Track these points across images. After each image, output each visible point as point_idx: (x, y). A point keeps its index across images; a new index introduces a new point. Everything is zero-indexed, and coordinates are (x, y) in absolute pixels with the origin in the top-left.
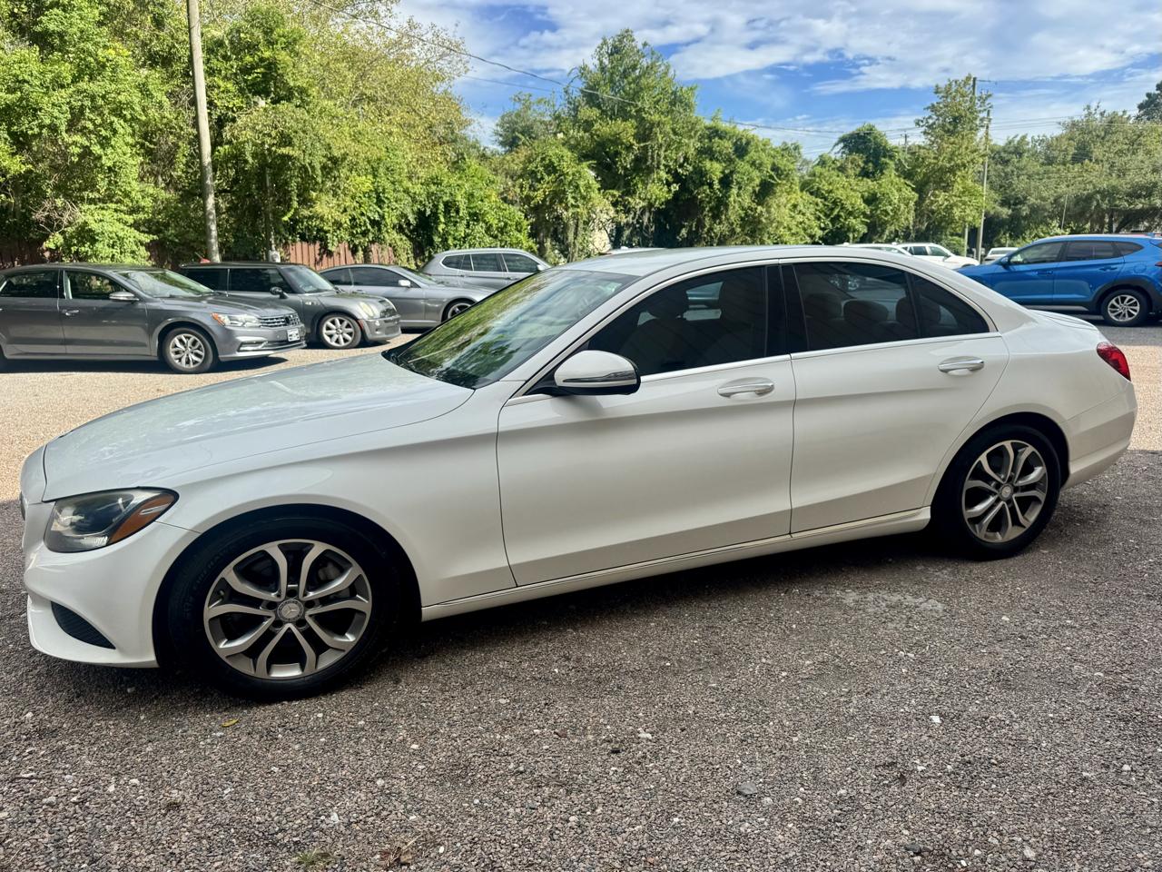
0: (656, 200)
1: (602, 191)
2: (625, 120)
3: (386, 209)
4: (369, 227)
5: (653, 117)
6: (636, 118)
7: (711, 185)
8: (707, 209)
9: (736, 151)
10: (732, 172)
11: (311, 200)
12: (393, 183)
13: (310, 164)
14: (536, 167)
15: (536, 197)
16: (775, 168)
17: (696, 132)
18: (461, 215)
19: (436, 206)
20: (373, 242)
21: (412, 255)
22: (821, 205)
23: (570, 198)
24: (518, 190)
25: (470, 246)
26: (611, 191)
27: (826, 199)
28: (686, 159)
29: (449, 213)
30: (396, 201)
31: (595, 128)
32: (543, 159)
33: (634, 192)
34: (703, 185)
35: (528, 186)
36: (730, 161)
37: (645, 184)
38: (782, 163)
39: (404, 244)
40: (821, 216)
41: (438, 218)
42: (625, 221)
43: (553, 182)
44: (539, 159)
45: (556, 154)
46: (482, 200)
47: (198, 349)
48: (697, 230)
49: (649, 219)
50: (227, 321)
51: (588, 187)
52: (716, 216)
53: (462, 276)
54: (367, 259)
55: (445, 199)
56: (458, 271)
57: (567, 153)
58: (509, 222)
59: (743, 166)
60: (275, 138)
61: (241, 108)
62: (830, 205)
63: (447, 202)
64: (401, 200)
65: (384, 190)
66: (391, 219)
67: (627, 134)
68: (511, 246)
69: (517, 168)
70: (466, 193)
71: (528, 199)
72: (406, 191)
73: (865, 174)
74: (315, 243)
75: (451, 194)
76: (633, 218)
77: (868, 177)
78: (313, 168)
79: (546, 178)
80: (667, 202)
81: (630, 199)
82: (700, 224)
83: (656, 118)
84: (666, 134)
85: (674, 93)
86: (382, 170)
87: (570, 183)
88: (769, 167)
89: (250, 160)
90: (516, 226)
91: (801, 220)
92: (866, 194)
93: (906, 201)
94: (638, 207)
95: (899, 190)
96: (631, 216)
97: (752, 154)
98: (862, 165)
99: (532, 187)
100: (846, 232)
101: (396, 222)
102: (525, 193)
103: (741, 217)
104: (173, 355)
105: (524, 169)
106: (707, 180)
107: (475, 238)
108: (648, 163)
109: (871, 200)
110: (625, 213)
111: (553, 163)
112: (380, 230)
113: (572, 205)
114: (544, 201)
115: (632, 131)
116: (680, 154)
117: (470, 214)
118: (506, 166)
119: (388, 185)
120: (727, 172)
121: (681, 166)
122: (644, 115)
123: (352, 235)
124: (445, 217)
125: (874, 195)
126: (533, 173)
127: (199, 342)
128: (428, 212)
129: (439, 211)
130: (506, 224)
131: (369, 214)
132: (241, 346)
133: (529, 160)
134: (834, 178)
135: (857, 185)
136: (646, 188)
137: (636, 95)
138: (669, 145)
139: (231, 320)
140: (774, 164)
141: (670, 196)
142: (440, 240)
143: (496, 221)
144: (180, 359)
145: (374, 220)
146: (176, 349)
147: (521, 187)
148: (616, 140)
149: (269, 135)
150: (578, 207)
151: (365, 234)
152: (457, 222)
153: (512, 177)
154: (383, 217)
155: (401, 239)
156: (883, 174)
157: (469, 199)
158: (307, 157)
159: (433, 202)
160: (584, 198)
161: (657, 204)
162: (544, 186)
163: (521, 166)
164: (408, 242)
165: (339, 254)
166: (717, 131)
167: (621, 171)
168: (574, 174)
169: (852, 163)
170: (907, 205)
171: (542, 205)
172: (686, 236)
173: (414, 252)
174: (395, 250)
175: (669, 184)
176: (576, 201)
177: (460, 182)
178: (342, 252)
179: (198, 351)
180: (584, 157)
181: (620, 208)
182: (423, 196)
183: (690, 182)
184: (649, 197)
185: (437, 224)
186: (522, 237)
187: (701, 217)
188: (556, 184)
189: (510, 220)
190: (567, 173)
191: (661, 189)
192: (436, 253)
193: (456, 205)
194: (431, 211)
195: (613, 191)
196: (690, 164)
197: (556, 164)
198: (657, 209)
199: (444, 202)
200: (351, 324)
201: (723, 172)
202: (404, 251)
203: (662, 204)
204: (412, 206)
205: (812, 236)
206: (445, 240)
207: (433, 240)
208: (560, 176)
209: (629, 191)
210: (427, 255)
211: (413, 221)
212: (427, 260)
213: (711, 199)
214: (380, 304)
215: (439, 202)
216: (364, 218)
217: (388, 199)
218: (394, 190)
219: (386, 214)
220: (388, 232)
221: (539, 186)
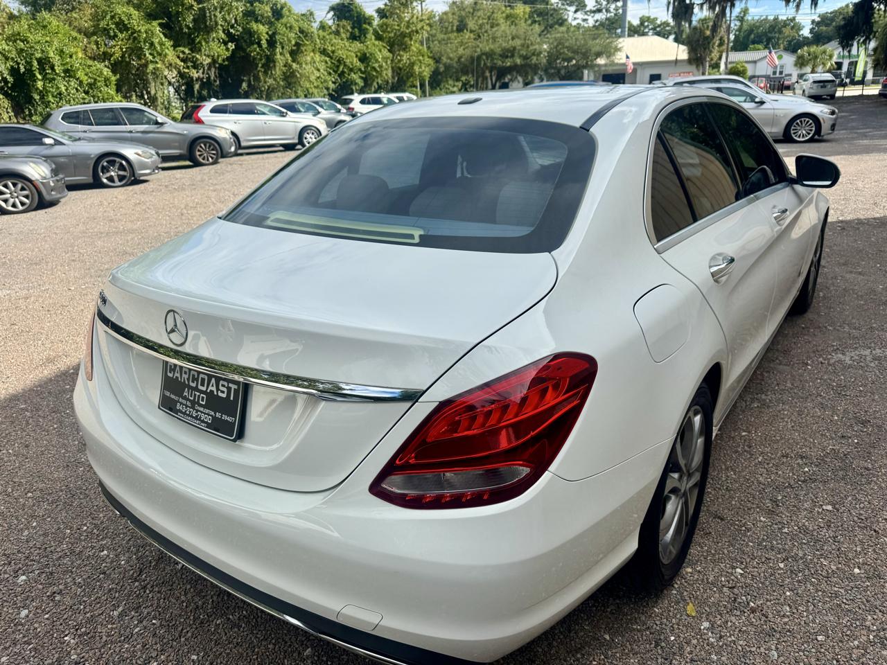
0: (218, 56)
1: (173, 48)
7: (260, 45)
8: (260, 65)
9: (273, 15)
10: (274, 34)
15: (114, 53)
16: (302, 31)
18: (56, 71)
19: (29, 64)
21: (13, 114)
22: (329, 63)
23: (147, 55)
24: (95, 47)
26: (180, 48)
27: (331, 58)
28: (236, 19)
29: (44, 70)
32: (112, 17)
33: (201, 50)
34: (253, 44)
35: (103, 43)
36: (271, 24)
37: (207, 43)
38: (305, 26)
39: (5, 104)
40: (331, 72)
41: (35, 75)
42: (196, 76)
44: (108, 17)
45: (124, 12)
46: (71, 57)
48: (255, 83)
49: (215, 73)
51: (161, 44)
52: (266, 73)
53: (85, 132)
55: (38, 55)
56: (80, 127)
57: (135, 13)
58: (98, 78)
59: (281, 28)
62: (336, 62)
63: (40, 59)
68: (104, 101)
69: (87, 24)
70: (56, 50)
71: (107, 55)
73: (353, 38)
75: (43, 51)
76: (203, 73)
77: (356, 40)
79: (120, 35)
80: (228, 59)
81: (198, 56)
82: (257, 78)
87: (145, 41)
88: (296, 29)
90: (105, 81)
91: (318, 75)
92: (359, 54)
93: (385, 59)
94: (205, 63)
95: (380, 51)
96: (201, 71)
97: (284, 20)
98: (350, 30)
99: (107, 45)
100: (350, 85)
102: (102, 50)
103: (284, 73)
105: (96, 26)
106: (255, 40)
107: (69, 95)
108: (208, 23)
109: (364, 58)
110: (195, 69)
111: (123, 21)
113: (151, 62)
114: (123, 56)
116: (231, 16)
117: (63, 71)
118: (76, 24)
120: (270, 33)
121: (232, 27)
124: (40, 74)
125: (365, 54)
126: (106, 30)
128: (22, 69)
129: (34, 69)
130: (95, 80)
133: (96, 18)
134: (334, 41)
135: (350, 47)
136: (208, 46)
138: (222, 8)
140: (300, 28)
141: (228, 54)
142: (38, 97)
143: (86, 78)
147: (97, 43)
148: (178, 1)
150: (157, 63)
152: (54, 79)
153: (86, 35)
156: (366, 38)
157: (61, 57)
159: (25, 58)
160: (160, 54)
161: (220, 61)
162: (120, 43)
163: (91, 23)
164: (6, 101)
167: (185, 30)
168: (146, 32)
169: (343, 28)
170: (386, 62)
171: (122, 62)
172: (246, 89)
173: (13, 111)
175: (225, 43)
176: (154, 57)
180: (151, 16)
181: (190, 64)
182: (14, 52)
183: (242, 41)
184: (212, 54)
185: (35, 80)
186: (112, 92)
187: (256, 72)
188: (131, 41)
189: (98, 76)
190: (140, 31)
191: (219, 47)
192: (36, 110)
193: (50, 62)
194: (25, 68)
195: (182, 49)
196: (240, 26)
197: (126, 22)
198: (220, 65)
199: (36, 59)
200: (25, 187)
201: (267, 33)
202: (5, 110)
203: (224, 60)
204: (6, 63)
205: (327, 89)
206: (42, 98)
207: (32, 97)
208: (132, 33)
209: (195, 48)
210: (27, 113)
211: (10, 79)
212: (27, 118)
213: (261, 56)
214: (45, 164)
215: (31, 59)
221: (114, 43)
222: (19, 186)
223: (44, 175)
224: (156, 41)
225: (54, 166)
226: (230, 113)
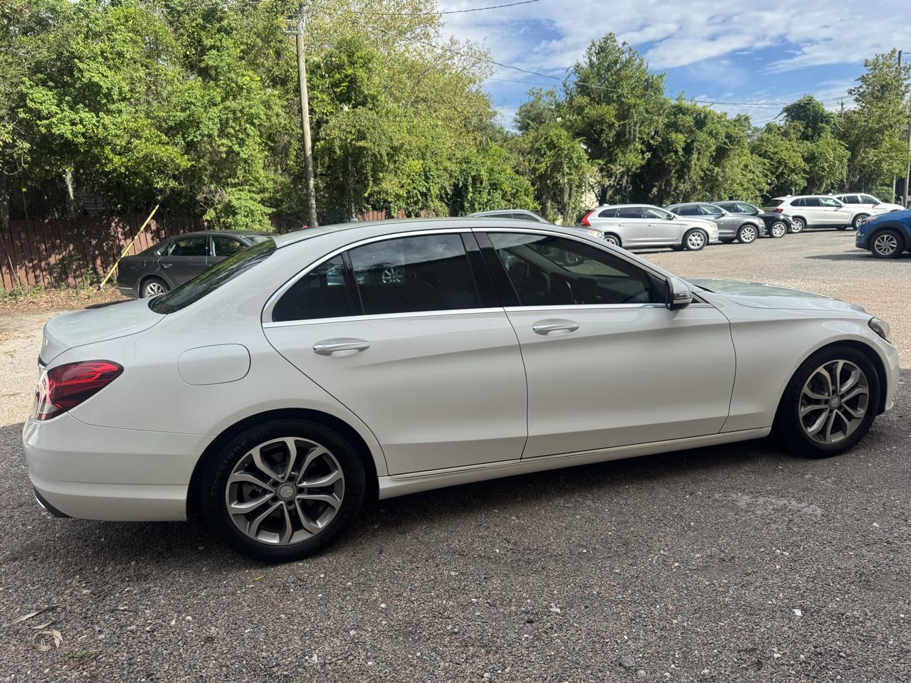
0: (633, 165)
1: (590, 161)
2: (608, 104)
3: (431, 184)
4: (420, 197)
5: (630, 101)
6: (617, 102)
7: (676, 152)
8: (673, 171)
9: (696, 124)
10: (693, 141)
11: (379, 179)
12: (436, 164)
13: (378, 152)
14: (541, 146)
15: (540, 168)
16: (728, 136)
17: (665, 110)
18: (484, 185)
19: (466, 180)
20: (422, 209)
22: (768, 164)
23: (565, 168)
24: (527, 164)
25: (491, 209)
26: (597, 161)
27: (772, 159)
28: (656, 132)
29: (476, 184)
30: (438, 177)
31: (586, 111)
32: (546, 139)
33: (616, 160)
34: (670, 152)
35: (534, 160)
36: (692, 132)
37: (624, 154)
38: (734, 131)
39: (444, 210)
40: (768, 173)
41: (468, 189)
42: (608, 184)
43: (553, 156)
44: (542, 139)
45: (556, 134)
46: (499, 173)
48: (666, 188)
49: (627, 181)
51: (579, 158)
52: (681, 177)
55: (473, 174)
57: (564, 133)
59: (702, 136)
60: (354, 134)
61: (332, 113)
62: (776, 164)
63: (474, 176)
64: (441, 176)
65: (430, 169)
66: (435, 191)
67: (609, 115)
68: (521, 207)
69: (526, 146)
70: (487, 168)
71: (534, 170)
72: (445, 169)
73: (805, 137)
74: (382, 212)
75: (477, 170)
76: (614, 181)
77: (808, 140)
78: (381, 155)
79: (548, 153)
80: (642, 167)
81: (612, 166)
82: (668, 184)
83: (632, 101)
84: (640, 113)
85: (647, 80)
86: (428, 154)
87: (566, 156)
88: (724, 135)
89: (338, 152)
90: (525, 192)
91: (752, 177)
92: (806, 154)
93: (840, 159)
94: (618, 172)
95: (834, 149)
96: (613, 179)
97: (709, 125)
98: (803, 130)
99: (538, 162)
100: (789, 186)
101: (439, 193)
102: (532, 166)
103: (701, 177)
105: (532, 147)
106: (673, 148)
107: (494, 203)
108: (627, 137)
109: (810, 159)
110: (608, 177)
111: (554, 141)
112: (426, 200)
113: (567, 173)
114: (546, 171)
115: (614, 112)
116: (652, 128)
117: (490, 185)
118: (519, 146)
119: (432, 165)
120: (689, 141)
121: (653, 138)
122: (623, 100)
123: (407, 204)
124: (472, 188)
125: (813, 154)
126: (538, 150)
128: (461, 185)
129: (469, 184)
130: (517, 190)
131: (419, 188)
133: (536, 140)
134: (779, 142)
135: (798, 146)
136: (625, 157)
137: (617, 84)
138: (643, 122)
140: (727, 133)
141: (644, 162)
142: (469, 205)
143: (510, 189)
145: (423, 192)
147: (530, 161)
148: (601, 121)
149: (350, 132)
150: (571, 174)
151: (416, 203)
152: (481, 191)
153: (523, 154)
154: (429, 190)
155: (441, 206)
156: (820, 136)
157: (490, 173)
158: (376, 147)
159: (464, 176)
160: (576, 167)
161: (634, 169)
162: (546, 160)
163: (530, 145)
164: (446, 208)
166: (681, 109)
167: (605, 145)
168: (569, 149)
169: (794, 129)
170: (841, 161)
171: (545, 174)
172: (656, 193)
174: (437, 213)
175: (643, 153)
176: (571, 170)
177: (484, 160)
180: (577, 135)
181: (605, 173)
182: (458, 172)
183: (658, 151)
184: (627, 164)
185: (467, 193)
187: (669, 178)
188: (555, 158)
189: (520, 188)
190: (564, 148)
191: (637, 157)
193: (480, 178)
194: (463, 183)
196: (659, 136)
198: (633, 173)
199: (472, 177)
201: (685, 141)
203: (638, 169)
204: (449, 180)
205: (761, 191)
207: (464, 205)
208: (558, 150)
209: (611, 160)
211: (450, 192)
213: (676, 163)
215: (468, 176)
216: (416, 191)
217: (433, 176)
218: (437, 169)
219: (431, 187)
220: (432, 201)
221: (543, 160)
224: (575, 156)
226: (617, 217)
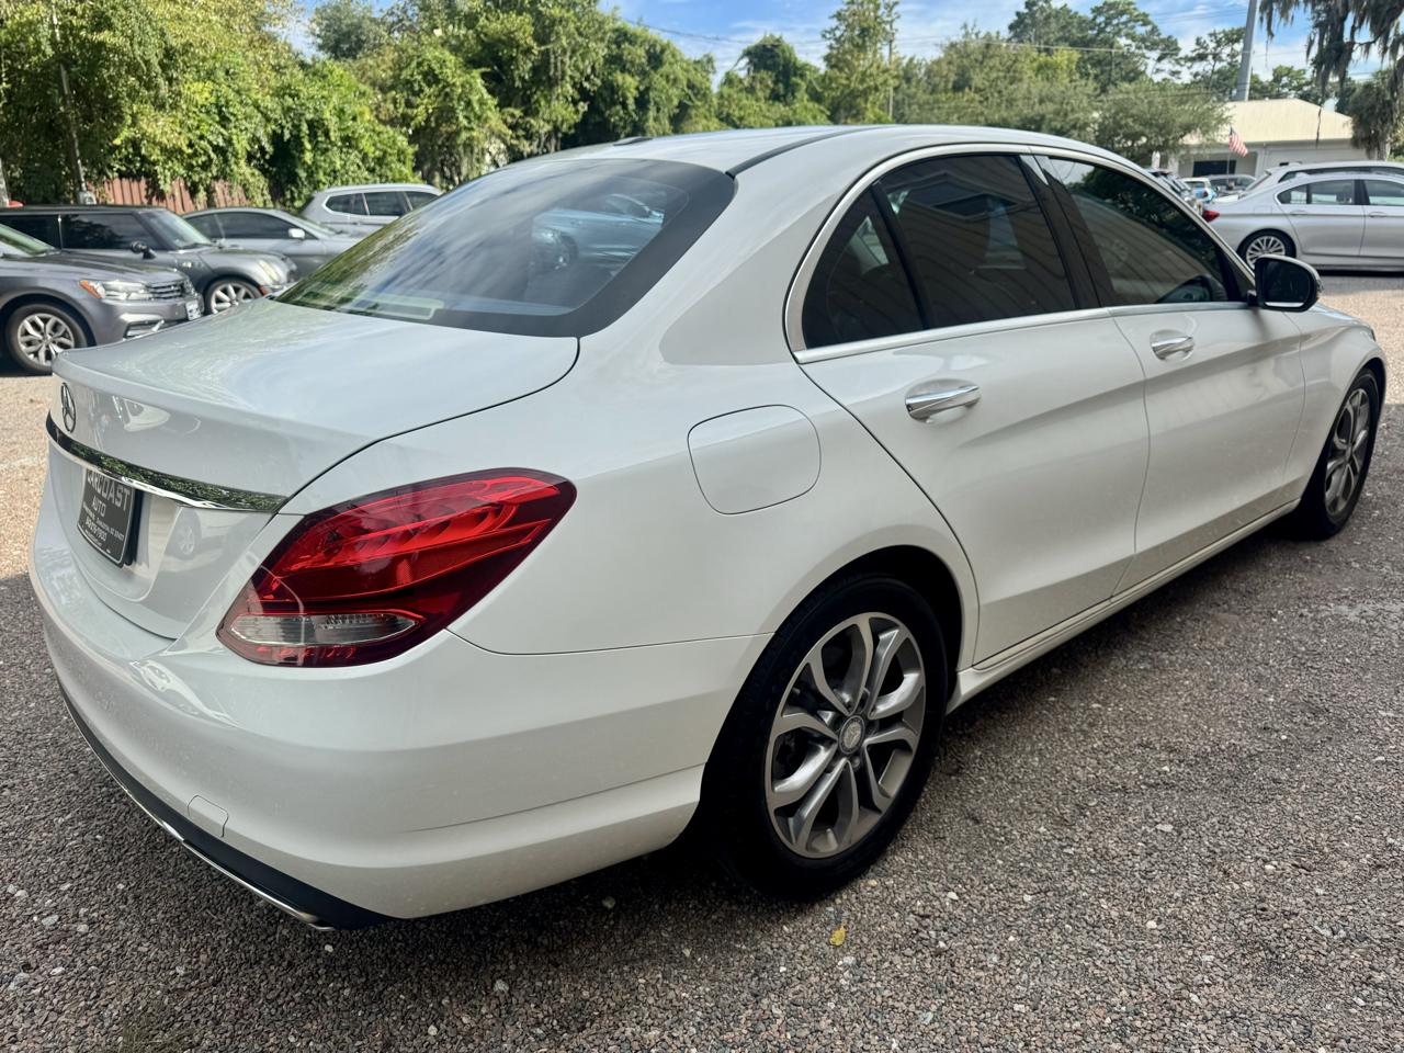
0: (563, 121)
1: (499, 109)
2: (519, 13)
3: (234, 131)
4: (213, 155)
5: (552, 11)
6: (531, 13)
7: (624, 105)
9: (649, 61)
10: (648, 89)
12: (238, 92)
13: (141, 57)
14: (412, 75)
15: (416, 116)
16: (691, 86)
17: (605, 33)
18: (331, 139)
19: (297, 127)
20: (216, 178)
21: (269, 197)
23: (461, 118)
24: (391, 107)
25: (342, 183)
26: (509, 109)
28: (593, 68)
29: (316, 136)
30: (246, 119)
31: (481, 23)
32: (419, 64)
33: (538, 112)
34: (614, 103)
35: (403, 101)
36: (644, 74)
37: (549, 102)
38: (698, 78)
39: (259, 182)
41: (302, 144)
42: (529, 150)
43: (437, 97)
44: (414, 64)
45: (435, 58)
46: (354, 119)
47: (63, 336)
49: (556, 146)
50: (101, 290)
51: (482, 102)
53: (355, 224)
54: (210, 203)
55: (309, 116)
56: (349, 217)
57: (450, 58)
58: (389, 150)
59: (656, 78)
60: (82, 17)
63: (312, 121)
65: (227, 102)
66: (241, 144)
67: (524, 33)
68: (394, 181)
69: (384, 75)
70: (334, 108)
71: (405, 120)
72: (256, 105)
73: (775, 97)
74: (139, 181)
75: (316, 110)
76: (538, 146)
77: (780, 101)
79: (427, 90)
80: (576, 126)
81: (532, 121)
83: (556, 12)
84: (570, 35)
86: (220, 74)
87: (460, 99)
88: (685, 83)
90: (398, 155)
94: (542, 131)
95: (815, 117)
96: (535, 144)
97: (665, 69)
98: (772, 86)
99: (409, 104)
101: (248, 149)
102: (401, 110)
104: (23, 347)
105: (396, 77)
106: (618, 98)
107: (347, 174)
108: (551, 73)
110: (527, 139)
111: (434, 70)
112: (226, 161)
113: (466, 128)
114: (427, 121)
115: (530, 29)
116: (587, 62)
117: (342, 139)
118: (370, 74)
119: (232, 96)
120: (642, 88)
121: (588, 79)
122: (541, 9)
123: (190, 167)
124: (310, 141)
126: (408, 83)
127: (64, 326)
128: (287, 136)
129: (302, 135)
130: (385, 152)
131: (211, 138)
132: (128, 329)
133: (399, 66)
134: (745, 102)
135: (769, 111)
136: (549, 107)
138: (574, 52)
139: (107, 290)
140: (689, 81)
141: (577, 118)
142: (305, 175)
143: (373, 149)
144: (36, 354)
145: (218, 146)
146: (27, 338)
147: (395, 101)
148: (511, 42)
150: (472, 129)
151: (206, 166)
152: (327, 150)
153: (381, 89)
154: (229, 141)
155: (253, 174)
156: (794, 97)
157: (340, 119)
158: (136, 47)
159: (292, 120)
160: (479, 118)
161: (565, 128)
162: (425, 101)
163: (390, 73)
164: (262, 179)
165: (173, 195)
166: (625, 34)
167: (518, 83)
168: (463, 86)
169: (761, 83)
171: (426, 128)
173: (270, 193)
174: (246, 190)
175: (575, 103)
176: (470, 122)
177: (324, 93)
178: (177, 194)
179: (63, 340)
180: (472, 63)
181: (521, 133)
182: (279, 112)
183: (599, 99)
184: (554, 119)
185: (302, 152)
186: (407, 170)
188: (440, 99)
189: (390, 147)
190: (454, 84)
191: (566, 109)
192: (300, 193)
193: (324, 125)
194: (291, 133)
195: (511, 110)
196: (598, 77)
197: (437, 72)
198: (565, 134)
199: (307, 121)
200: (250, 293)
201: (637, 88)
202: (259, 191)
203: (570, 128)
204: (266, 126)
206: (310, 175)
207: (296, 175)
208: (444, 87)
209: (530, 110)
210: (289, 196)
211: (269, 148)
212: (288, 203)
213: (626, 121)
214: (283, 264)
215: (300, 121)
216: (204, 143)
217: (235, 115)
218: (241, 102)
219: (234, 137)
220: (236, 163)
221: (419, 101)
222: (243, 292)
223: (276, 278)
224: (475, 98)
225: (294, 267)
